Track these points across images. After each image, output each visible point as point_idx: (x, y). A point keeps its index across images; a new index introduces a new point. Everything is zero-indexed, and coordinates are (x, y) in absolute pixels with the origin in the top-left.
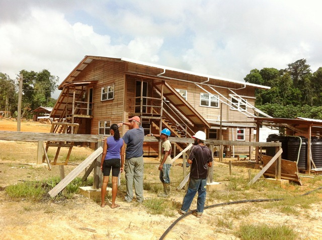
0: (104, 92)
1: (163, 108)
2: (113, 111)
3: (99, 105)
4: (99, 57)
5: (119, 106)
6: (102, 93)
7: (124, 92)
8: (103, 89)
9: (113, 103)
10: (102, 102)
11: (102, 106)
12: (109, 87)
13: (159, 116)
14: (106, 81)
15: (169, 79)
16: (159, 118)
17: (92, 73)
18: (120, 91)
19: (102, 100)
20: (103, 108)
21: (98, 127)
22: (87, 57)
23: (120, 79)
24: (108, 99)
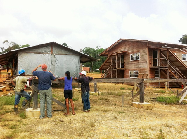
0: (132, 56)
1: (168, 64)
2: (140, 66)
3: (129, 63)
4: (130, 39)
5: (144, 63)
6: (131, 57)
7: (147, 57)
8: (131, 55)
9: (139, 62)
10: (131, 61)
11: (131, 64)
12: (136, 54)
13: (167, 67)
14: (133, 51)
15: (171, 49)
16: (167, 68)
17: (123, 47)
18: (144, 56)
19: (131, 60)
20: (132, 64)
21: (129, 74)
22: (120, 39)
23: (144, 50)
24: (135, 60)
